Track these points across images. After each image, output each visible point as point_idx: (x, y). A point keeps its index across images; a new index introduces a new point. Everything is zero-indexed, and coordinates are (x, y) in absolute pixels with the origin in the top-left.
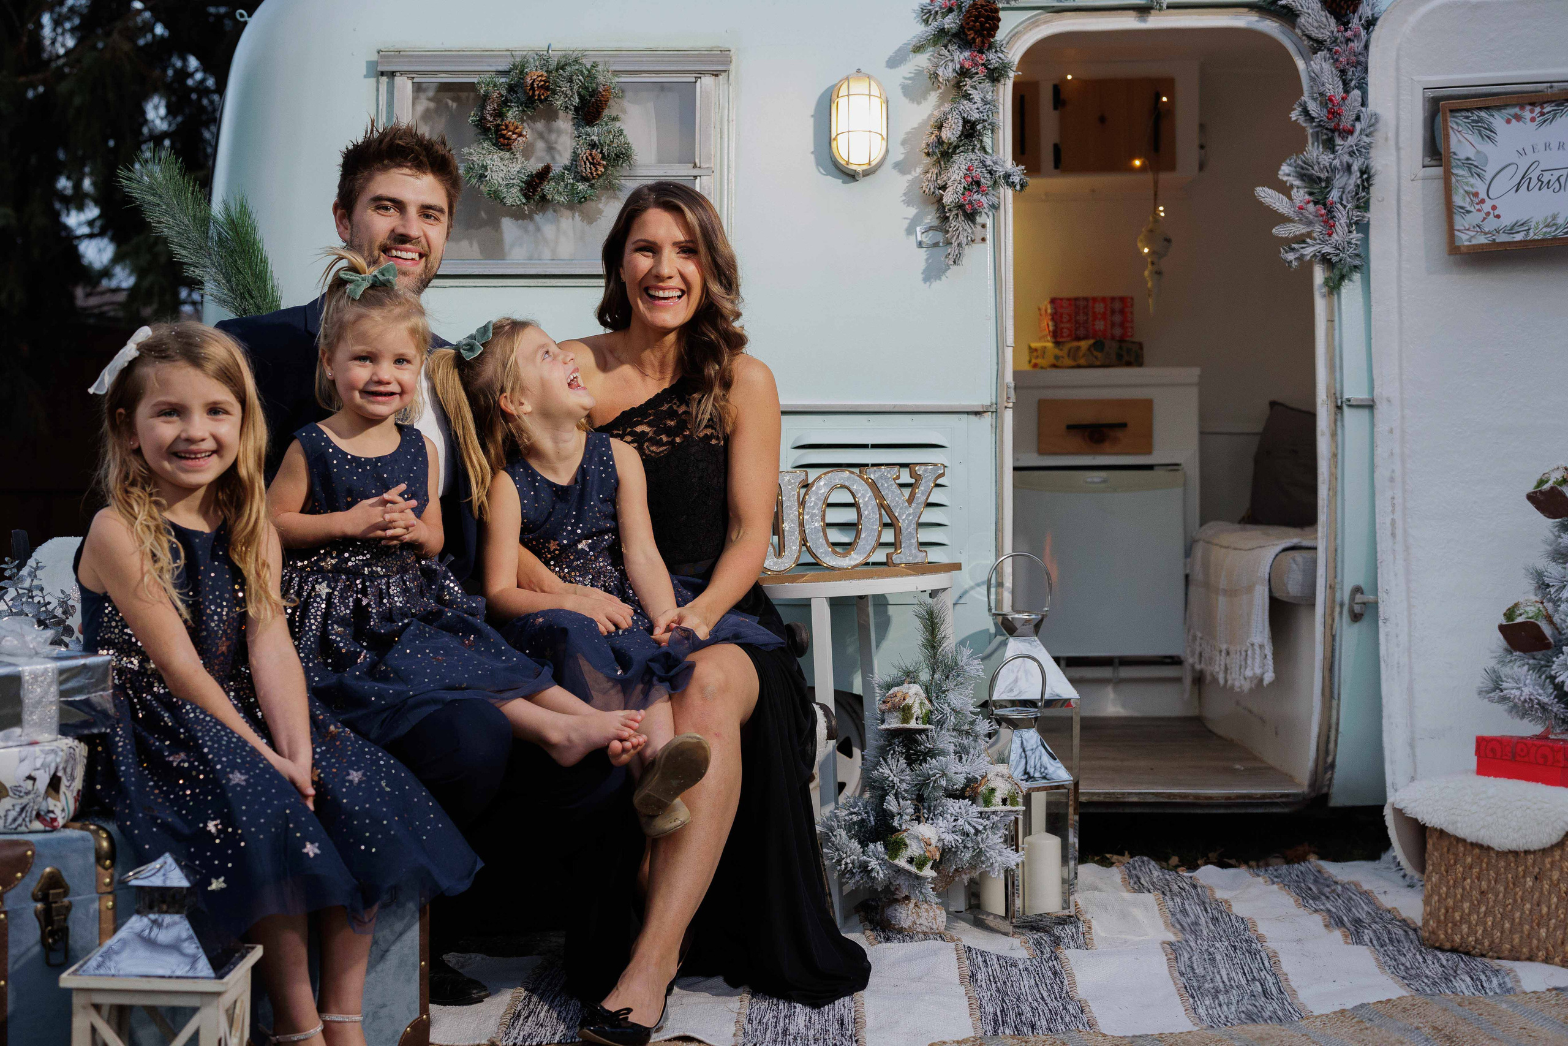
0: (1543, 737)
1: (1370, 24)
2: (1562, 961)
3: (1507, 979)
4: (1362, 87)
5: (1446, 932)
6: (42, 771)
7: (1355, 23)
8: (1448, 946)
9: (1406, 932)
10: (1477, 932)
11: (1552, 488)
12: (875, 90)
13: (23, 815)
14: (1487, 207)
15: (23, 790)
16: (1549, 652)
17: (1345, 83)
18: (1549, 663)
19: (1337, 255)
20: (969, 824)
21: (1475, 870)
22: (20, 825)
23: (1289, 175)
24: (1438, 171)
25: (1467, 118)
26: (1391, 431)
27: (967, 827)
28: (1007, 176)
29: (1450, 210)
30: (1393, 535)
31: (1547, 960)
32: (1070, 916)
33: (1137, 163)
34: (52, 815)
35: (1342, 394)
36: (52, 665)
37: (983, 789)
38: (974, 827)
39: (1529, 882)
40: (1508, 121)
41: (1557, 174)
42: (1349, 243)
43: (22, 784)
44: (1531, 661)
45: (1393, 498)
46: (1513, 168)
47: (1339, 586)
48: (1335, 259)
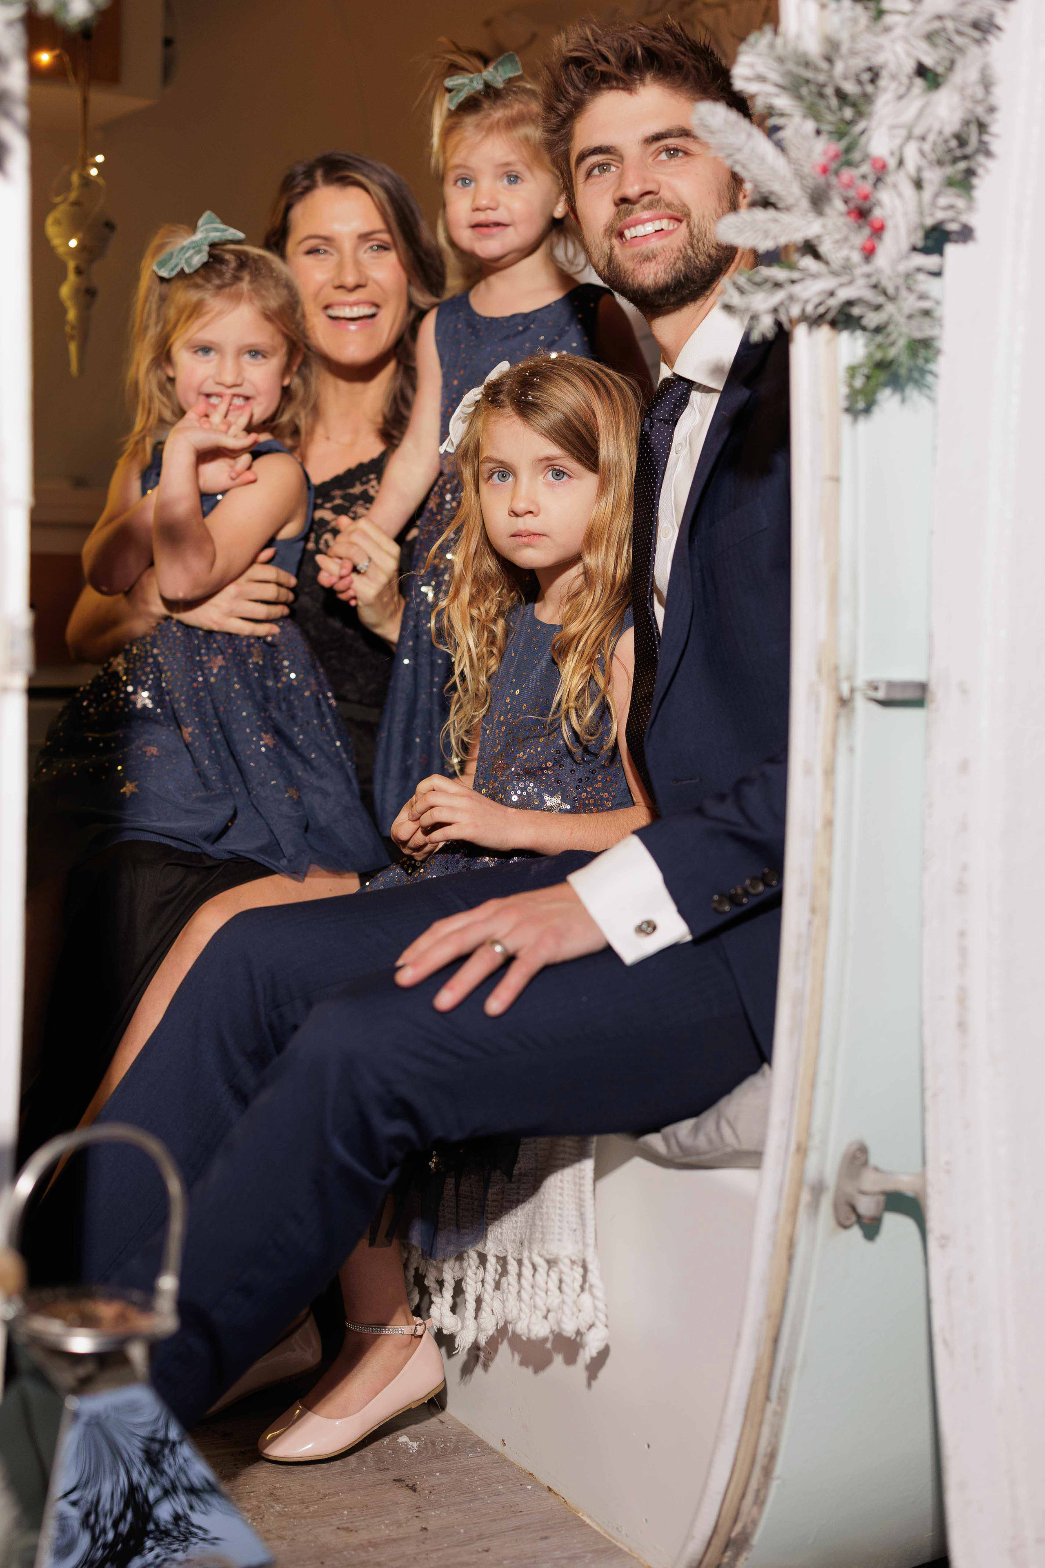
19: (878, 310)
23: (761, 79)
26: (964, 767)
30: (962, 1026)
33: (46, 59)
35: (853, 663)
42: (909, 277)
45: (962, 934)
47: (815, 1142)
48: (872, 319)
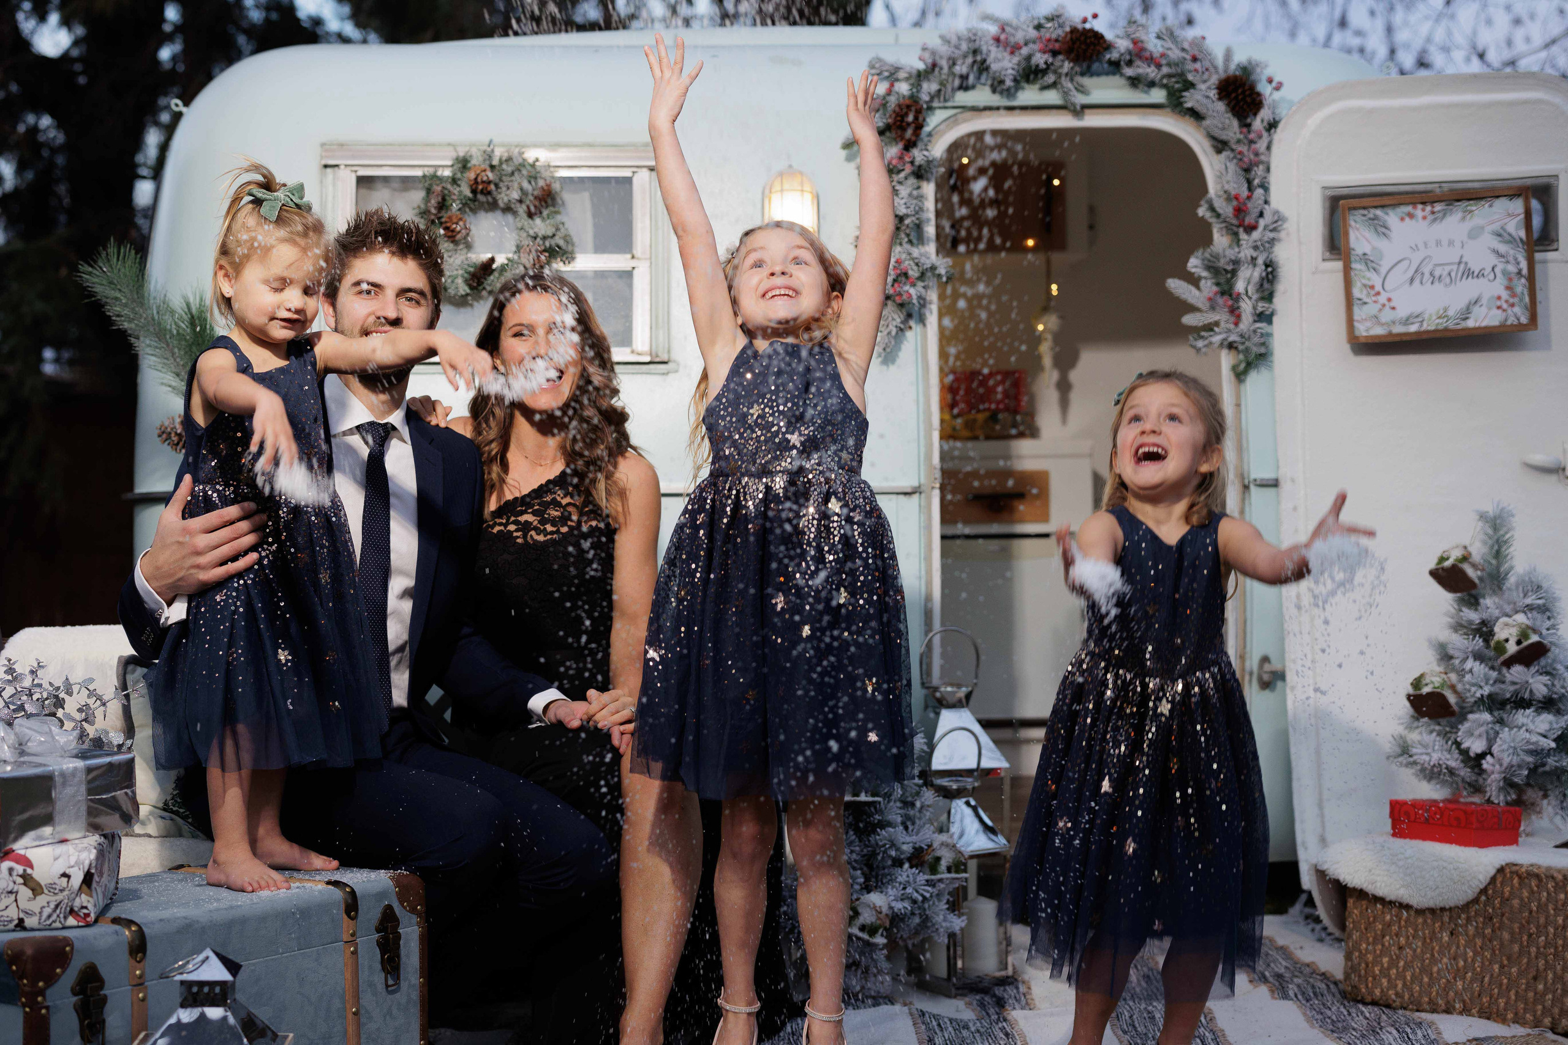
0: (1452, 801)
1: (1272, 126)
2: (1478, 1012)
3: (1429, 1032)
4: (1265, 187)
5: (1367, 986)
6: (76, 868)
7: (1257, 124)
8: (1369, 999)
9: (1327, 986)
10: (1396, 985)
11: (1454, 566)
12: (807, 187)
13: (58, 911)
14: (1382, 299)
15: (58, 887)
16: (1453, 719)
17: (1249, 182)
18: (1455, 728)
19: (1243, 343)
20: (917, 892)
21: (1395, 928)
22: (54, 921)
23: (1196, 267)
24: (1339, 265)
25: (1364, 215)
26: (1295, 509)
27: (915, 895)
28: (933, 268)
29: (1350, 301)
30: (1299, 607)
31: (1466, 1011)
32: (1008, 977)
33: (1030, 243)
34: (85, 911)
35: (1248, 474)
36: (80, 764)
37: (929, 858)
38: (922, 895)
39: (1446, 938)
40: (1402, 219)
41: (1447, 268)
42: (1255, 331)
43: (57, 881)
44: (1437, 728)
46: (1406, 263)
47: (1247, 656)
48: (1241, 347)
